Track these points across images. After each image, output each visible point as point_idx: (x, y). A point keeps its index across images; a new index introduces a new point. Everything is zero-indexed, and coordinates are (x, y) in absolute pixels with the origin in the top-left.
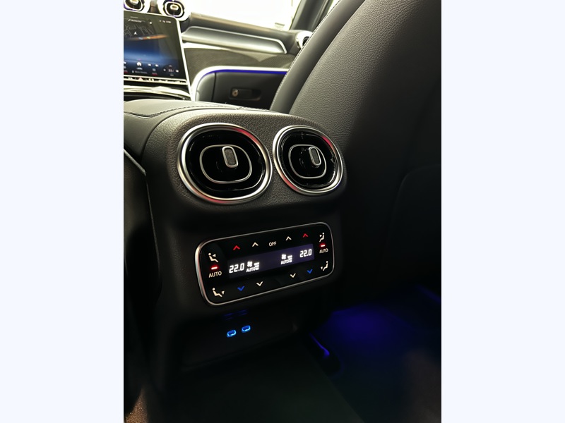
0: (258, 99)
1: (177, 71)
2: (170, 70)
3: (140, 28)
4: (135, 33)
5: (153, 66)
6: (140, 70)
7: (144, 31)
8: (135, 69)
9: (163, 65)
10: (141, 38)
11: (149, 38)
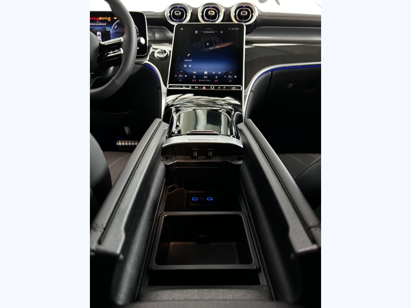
0: (313, 90)
1: (235, 77)
2: (230, 77)
3: (212, 39)
4: (208, 44)
5: (217, 74)
6: (205, 79)
7: (215, 41)
8: (202, 78)
9: (224, 71)
10: (211, 48)
11: (217, 47)
